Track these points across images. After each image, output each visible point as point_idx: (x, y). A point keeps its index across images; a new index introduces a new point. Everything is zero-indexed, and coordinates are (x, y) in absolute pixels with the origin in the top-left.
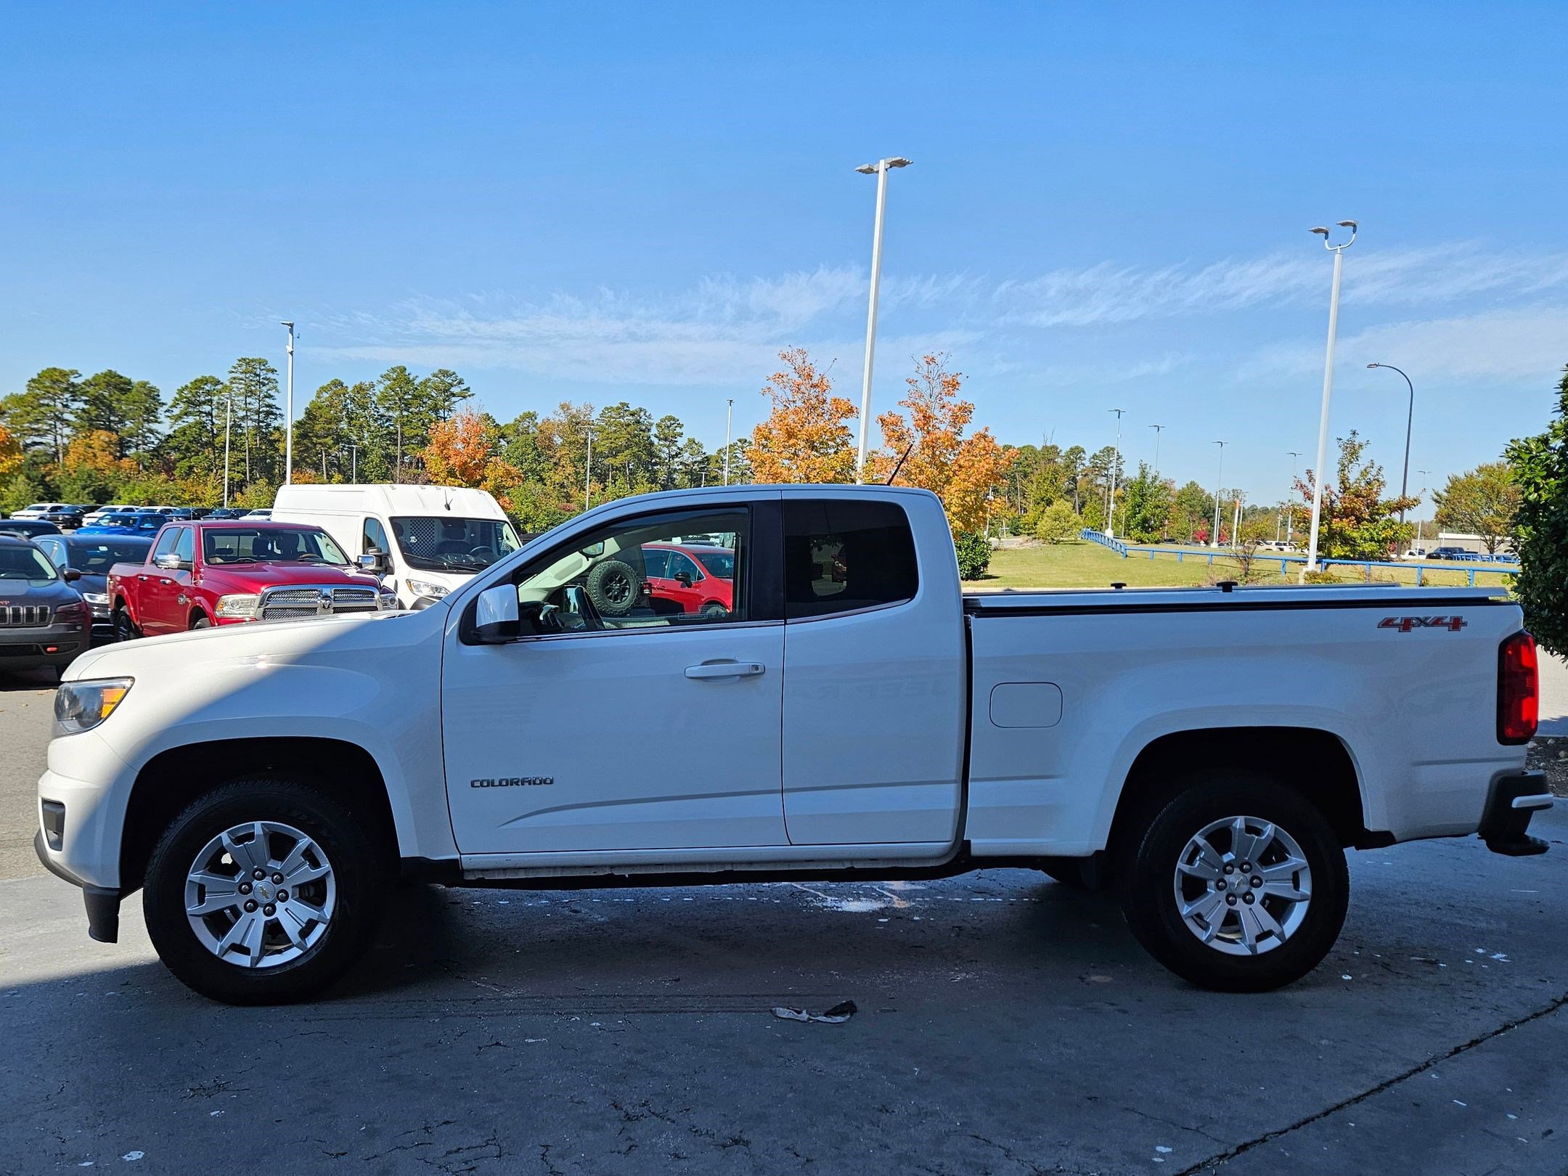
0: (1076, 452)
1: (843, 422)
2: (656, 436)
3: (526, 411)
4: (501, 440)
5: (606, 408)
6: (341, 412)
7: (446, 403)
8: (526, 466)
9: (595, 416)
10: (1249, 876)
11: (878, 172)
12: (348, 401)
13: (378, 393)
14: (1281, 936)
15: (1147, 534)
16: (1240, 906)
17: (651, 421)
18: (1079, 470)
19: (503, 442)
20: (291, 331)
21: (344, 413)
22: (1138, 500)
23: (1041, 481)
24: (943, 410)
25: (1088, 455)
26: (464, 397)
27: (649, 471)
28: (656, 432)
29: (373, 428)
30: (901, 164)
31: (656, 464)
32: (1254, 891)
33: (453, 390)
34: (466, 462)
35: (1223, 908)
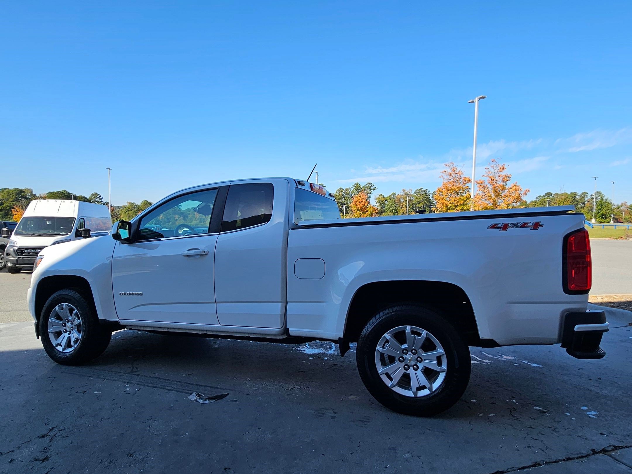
0: (585, 194)
1: (467, 185)
2: (431, 197)
3: (393, 193)
4: (386, 201)
5: (416, 190)
6: (342, 196)
7: (370, 192)
8: (392, 208)
9: (413, 193)
10: (416, 356)
11: (475, 102)
12: (344, 193)
13: (351, 191)
14: (430, 389)
15: (604, 220)
16: (411, 371)
17: (430, 193)
18: (586, 200)
19: (386, 202)
20: (317, 174)
21: (343, 197)
22: (599, 207)
23: (560, 203)
24: (499, 178)
25: (589, 195)
26: (375, 190)
27: (429, 208)
28: (432, 196)
29: (350, 200)
30: (483, 98)
31: (432, 206)
32: (419, 364)
33: (371, 188)
34: (362, 206)
35: (402, 371)
